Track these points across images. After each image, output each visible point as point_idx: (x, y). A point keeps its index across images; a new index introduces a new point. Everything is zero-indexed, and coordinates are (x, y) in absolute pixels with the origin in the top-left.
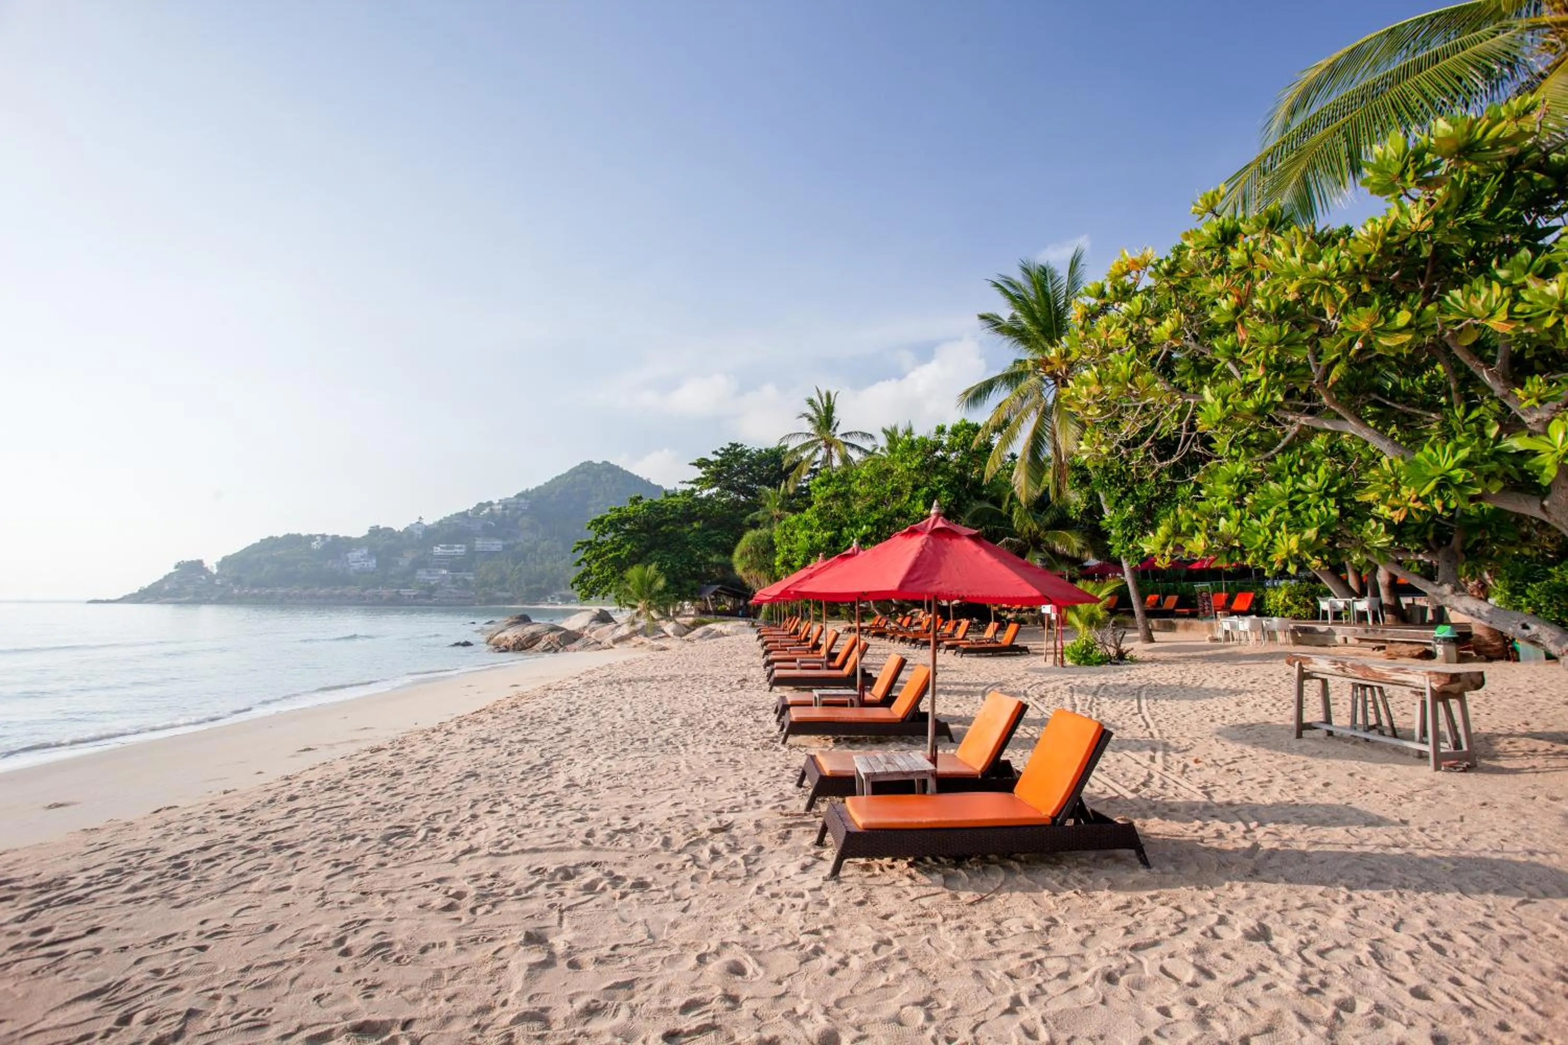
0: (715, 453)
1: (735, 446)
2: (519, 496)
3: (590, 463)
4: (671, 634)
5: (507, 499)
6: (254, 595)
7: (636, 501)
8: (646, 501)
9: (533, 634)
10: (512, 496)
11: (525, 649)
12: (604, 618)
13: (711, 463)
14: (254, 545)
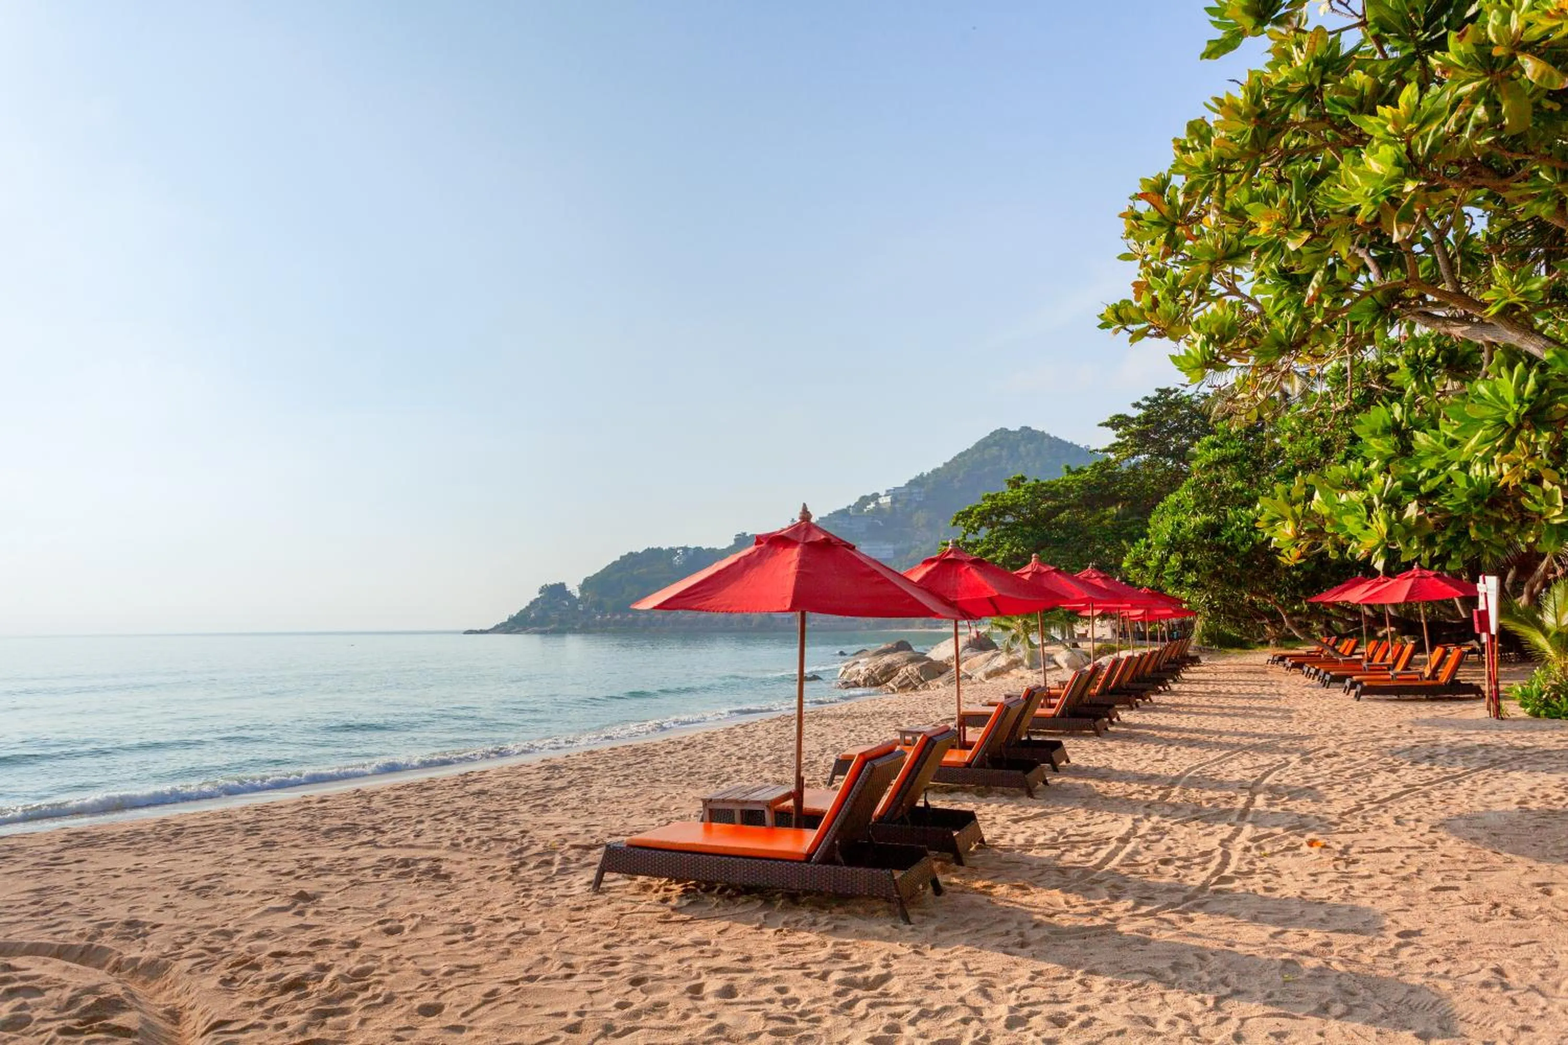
0: (1137, 405)
1: (1167, 392)
2: (912, 483)
3: (1004, 431)
4: (1064, 665)
5: (896, 489)
6: (616, 623)
7: (1016, 483)
8: (1031, 482)
9: (888, 666)
10: (902, 484)
11: (877, 684)
12: (982, 644)
13: (1132, 420)
14: (614, 563)
